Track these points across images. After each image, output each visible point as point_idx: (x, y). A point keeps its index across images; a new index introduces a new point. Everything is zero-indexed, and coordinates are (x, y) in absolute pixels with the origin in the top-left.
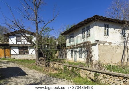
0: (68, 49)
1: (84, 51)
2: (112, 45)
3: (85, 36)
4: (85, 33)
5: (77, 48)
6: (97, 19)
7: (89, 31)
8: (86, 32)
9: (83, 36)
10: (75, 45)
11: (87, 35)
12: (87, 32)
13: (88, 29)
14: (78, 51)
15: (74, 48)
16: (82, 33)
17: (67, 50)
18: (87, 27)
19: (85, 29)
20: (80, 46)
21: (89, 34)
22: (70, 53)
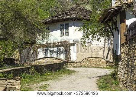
0: (40, 48)
1: (62, 52)
4: (63, 30)
5: (53, 47)
6: (74, 19)
7: (68, 29)
9: (61, 33)
10: (51, 44)
13: (67, 27)
14: (55, 51)
15: (50, 47)
18: (66, 25)
19: (63, 25)
21: (68, 33)
22: (44, 53)
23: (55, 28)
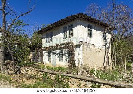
0: (45, 50)
1: (65, 54)
2: (95, 47)
3: (66, 36)
4: (66, 33)
5: (57, 49)
6: (81, 17)
7: (72, 30)
8: (68, 32)
9: (64, 36)
10: (54, 46)
11: (70, 34)
12: (70, 31)
13: (71, 28)
14: (57, 52)
15: (53, 49)
16: (64, 33)
17: (44, 52)
18: (69, 26)
19: (66, 27)
20: (60, 47)
21: (72, 34)
22: (48, 55)
23: (58, 32)
